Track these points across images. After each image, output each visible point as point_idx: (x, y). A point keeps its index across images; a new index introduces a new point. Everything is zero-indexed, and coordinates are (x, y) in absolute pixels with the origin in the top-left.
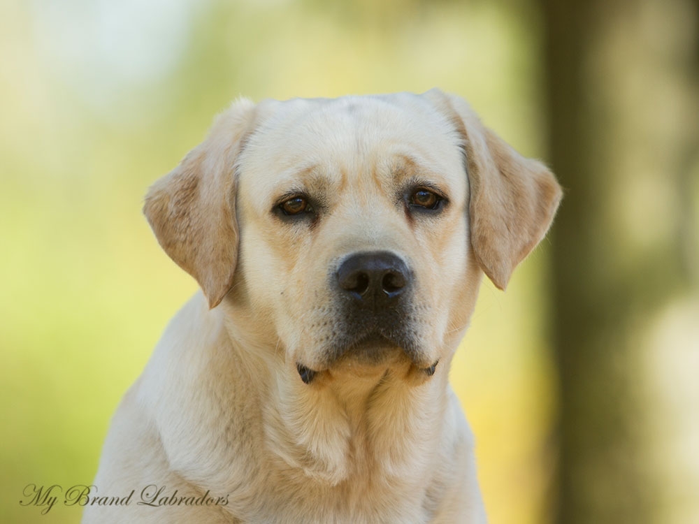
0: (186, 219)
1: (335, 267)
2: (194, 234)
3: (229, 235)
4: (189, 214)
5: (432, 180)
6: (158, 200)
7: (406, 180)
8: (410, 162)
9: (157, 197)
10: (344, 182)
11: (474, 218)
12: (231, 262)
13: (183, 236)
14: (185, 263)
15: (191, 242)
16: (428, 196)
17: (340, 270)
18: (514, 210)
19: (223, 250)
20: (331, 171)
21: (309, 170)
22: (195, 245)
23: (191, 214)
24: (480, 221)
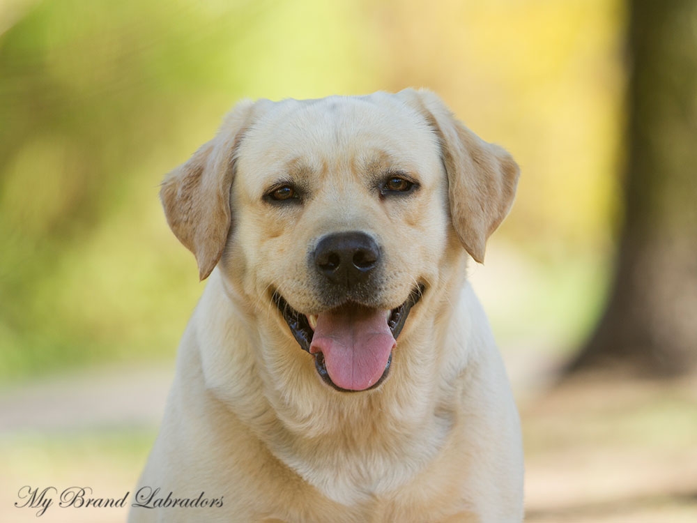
0: (189, 202)
1: (313, 246)
2: (194, 215)
3: (221, 218)
4: (191, 197)
5: (405, 170)
6: (171, 186)
7: (382, 171)
8: (384, 156)
9: (170, 184)
10: (325, 170)
11: (453, 202)
12: (220, 241)
13: (185, 217)
14: (186, 240)
15: (192, 223)
16: (400, 183)
17: (317, 249)
18: (487, 191)
19: (215, 230)
20: (313, 162)
21: (294, 161)
22: (194, 225)
23: (193, 199)
24: (459, 205)
